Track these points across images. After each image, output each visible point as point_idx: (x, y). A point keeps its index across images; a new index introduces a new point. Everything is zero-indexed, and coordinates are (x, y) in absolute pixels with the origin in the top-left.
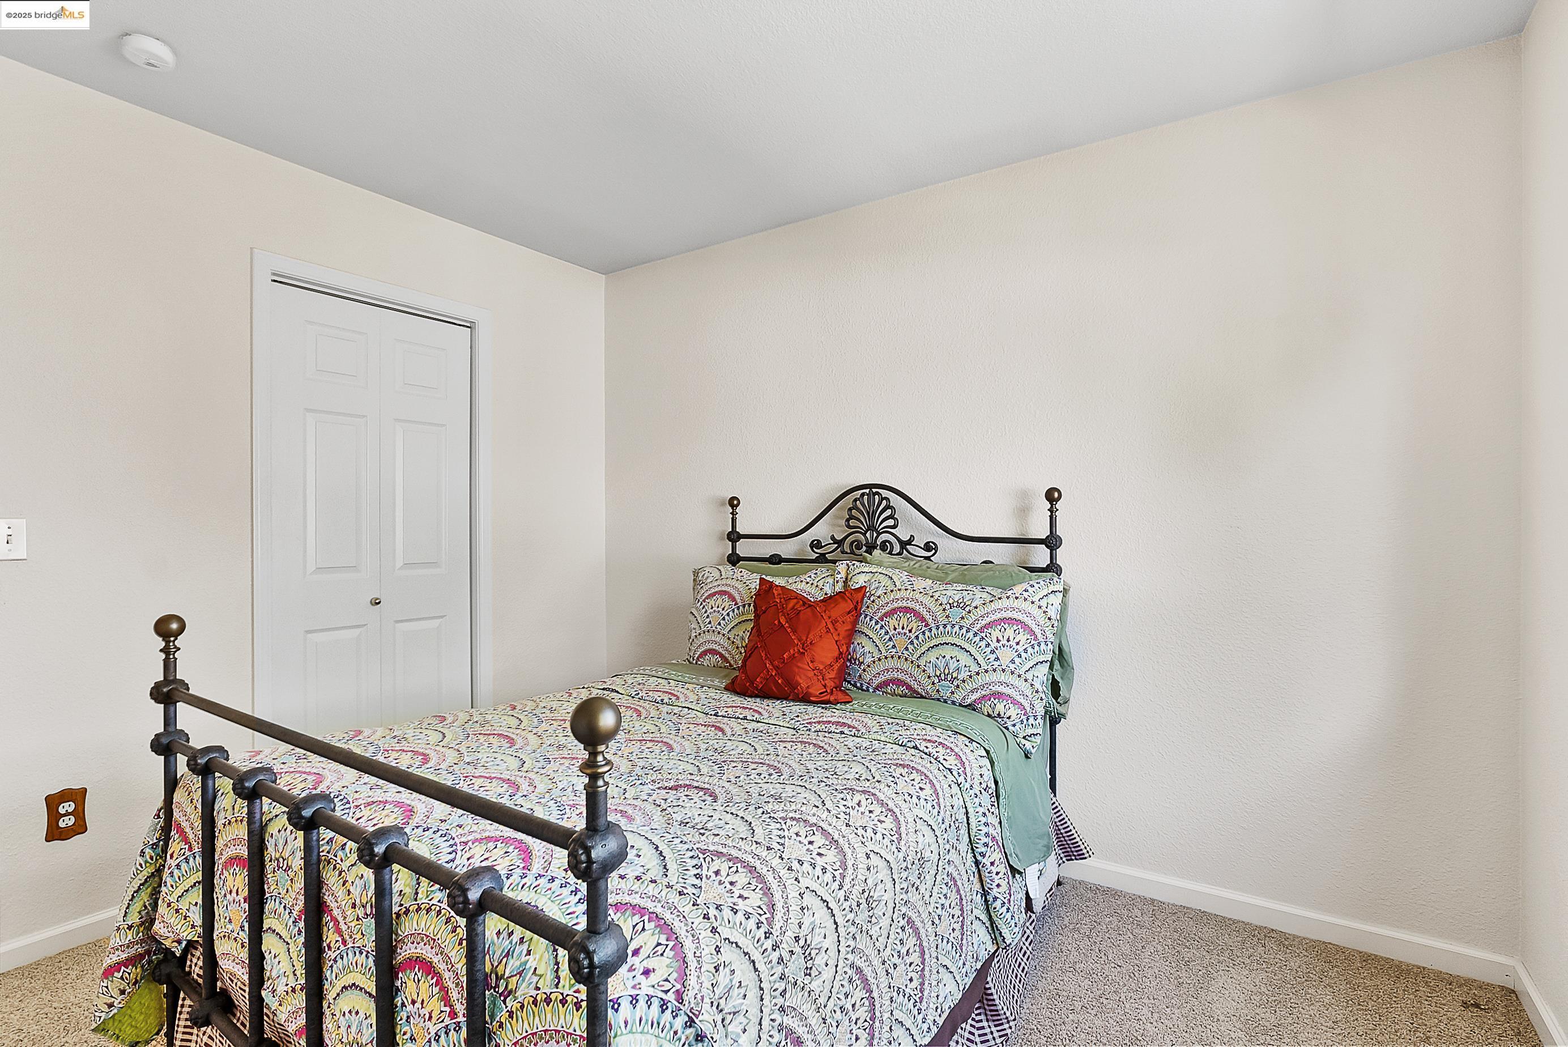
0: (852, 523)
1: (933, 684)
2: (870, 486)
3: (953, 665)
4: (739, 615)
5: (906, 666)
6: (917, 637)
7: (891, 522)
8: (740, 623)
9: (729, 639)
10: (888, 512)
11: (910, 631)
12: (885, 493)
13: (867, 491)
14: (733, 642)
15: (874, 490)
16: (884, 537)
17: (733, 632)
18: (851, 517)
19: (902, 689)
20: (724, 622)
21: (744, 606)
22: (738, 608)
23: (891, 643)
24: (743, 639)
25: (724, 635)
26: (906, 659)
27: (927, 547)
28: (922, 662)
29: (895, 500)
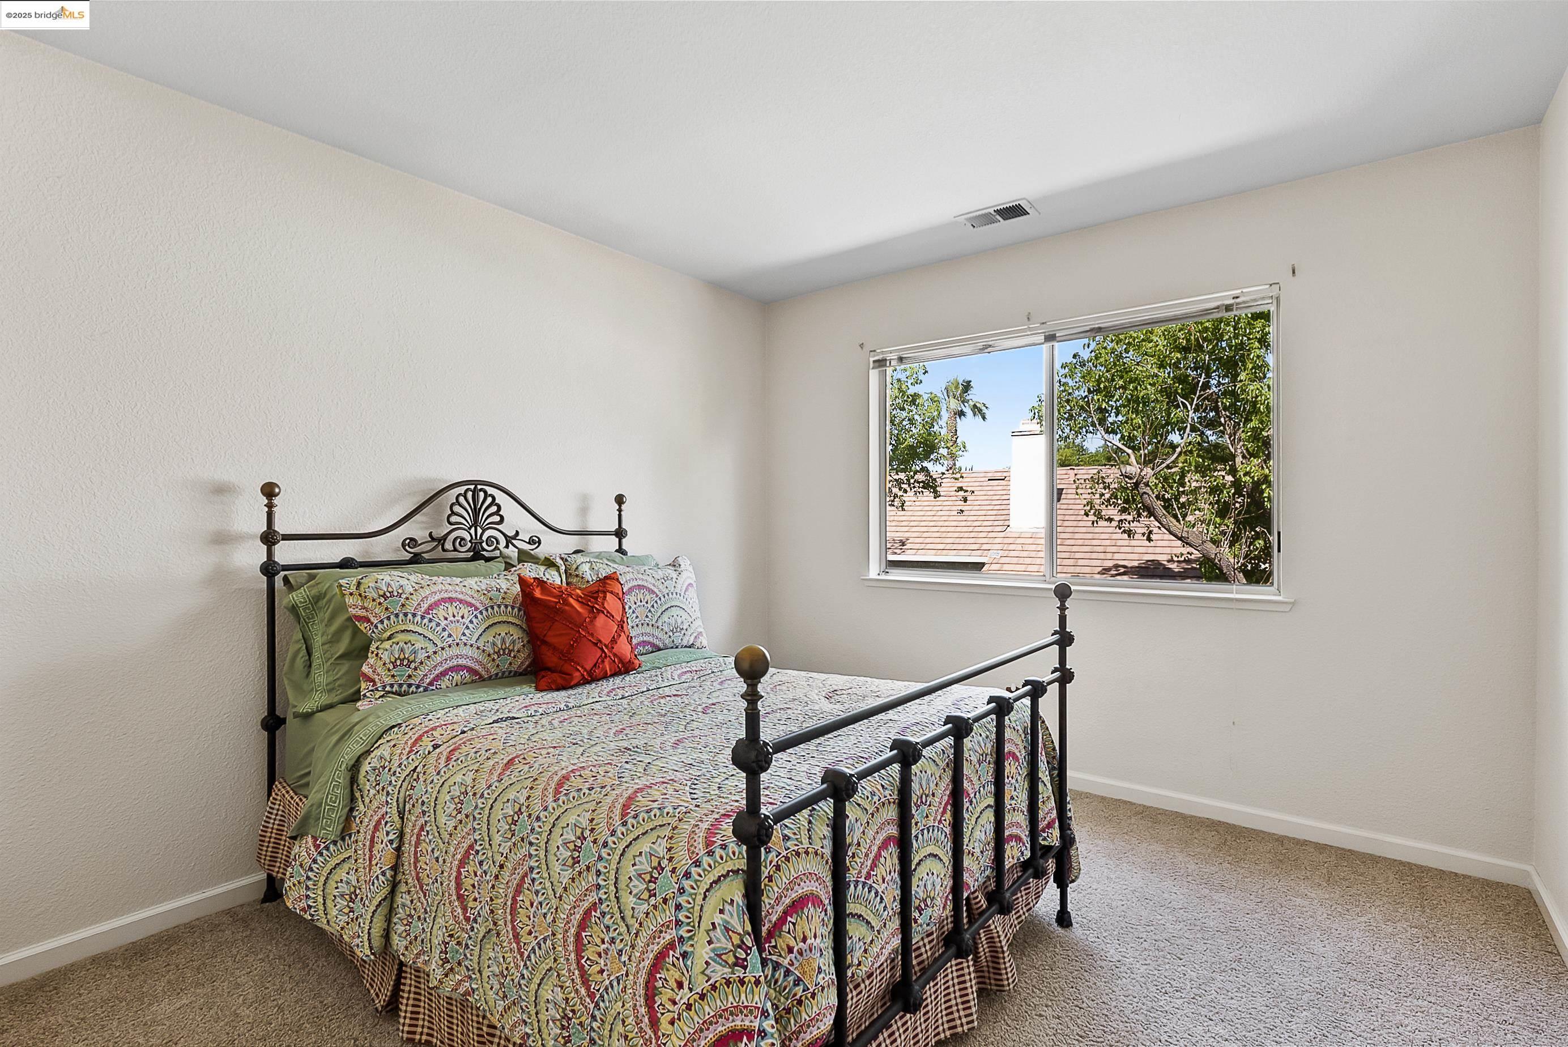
0: (454, 519)
1: (670, 637)
2: (476, 483)
3: (679, 621)
4: (484, 620)
5: (649, 629)
6: (653, 606)
7: (497, 518)
8: (487, 628)
9: (478, 648)
10: (494, 509)
11: (647, 603)
12: (490, 490)
13: (472, 487)
14: (484, 651)
15: (479, 487)
16: (489, 533)
17: (482, 640)
18: (453, 513)
19: (649, 648)
20: (468, 631)
21: (487, 610)
22: (481, 613)
23: (635, 615)
24: (494, 644)
25: (471, 646)
26: (648, 625)
27: (531, 542)
28: (660, 624)
29: (501, 498)
